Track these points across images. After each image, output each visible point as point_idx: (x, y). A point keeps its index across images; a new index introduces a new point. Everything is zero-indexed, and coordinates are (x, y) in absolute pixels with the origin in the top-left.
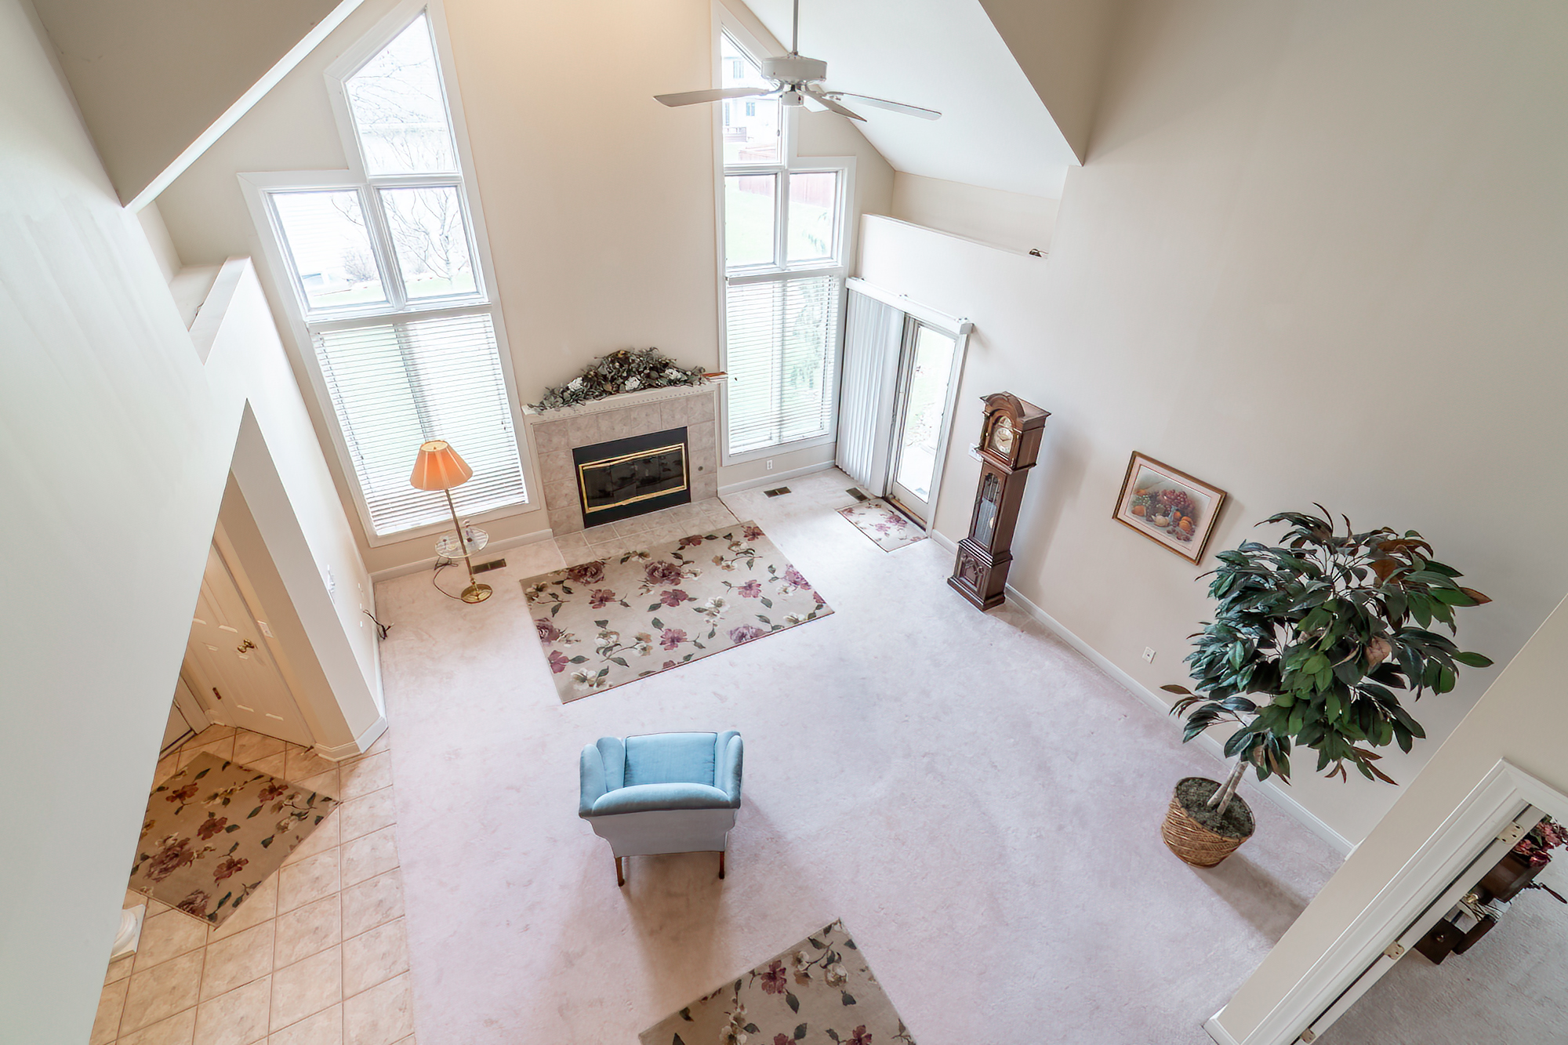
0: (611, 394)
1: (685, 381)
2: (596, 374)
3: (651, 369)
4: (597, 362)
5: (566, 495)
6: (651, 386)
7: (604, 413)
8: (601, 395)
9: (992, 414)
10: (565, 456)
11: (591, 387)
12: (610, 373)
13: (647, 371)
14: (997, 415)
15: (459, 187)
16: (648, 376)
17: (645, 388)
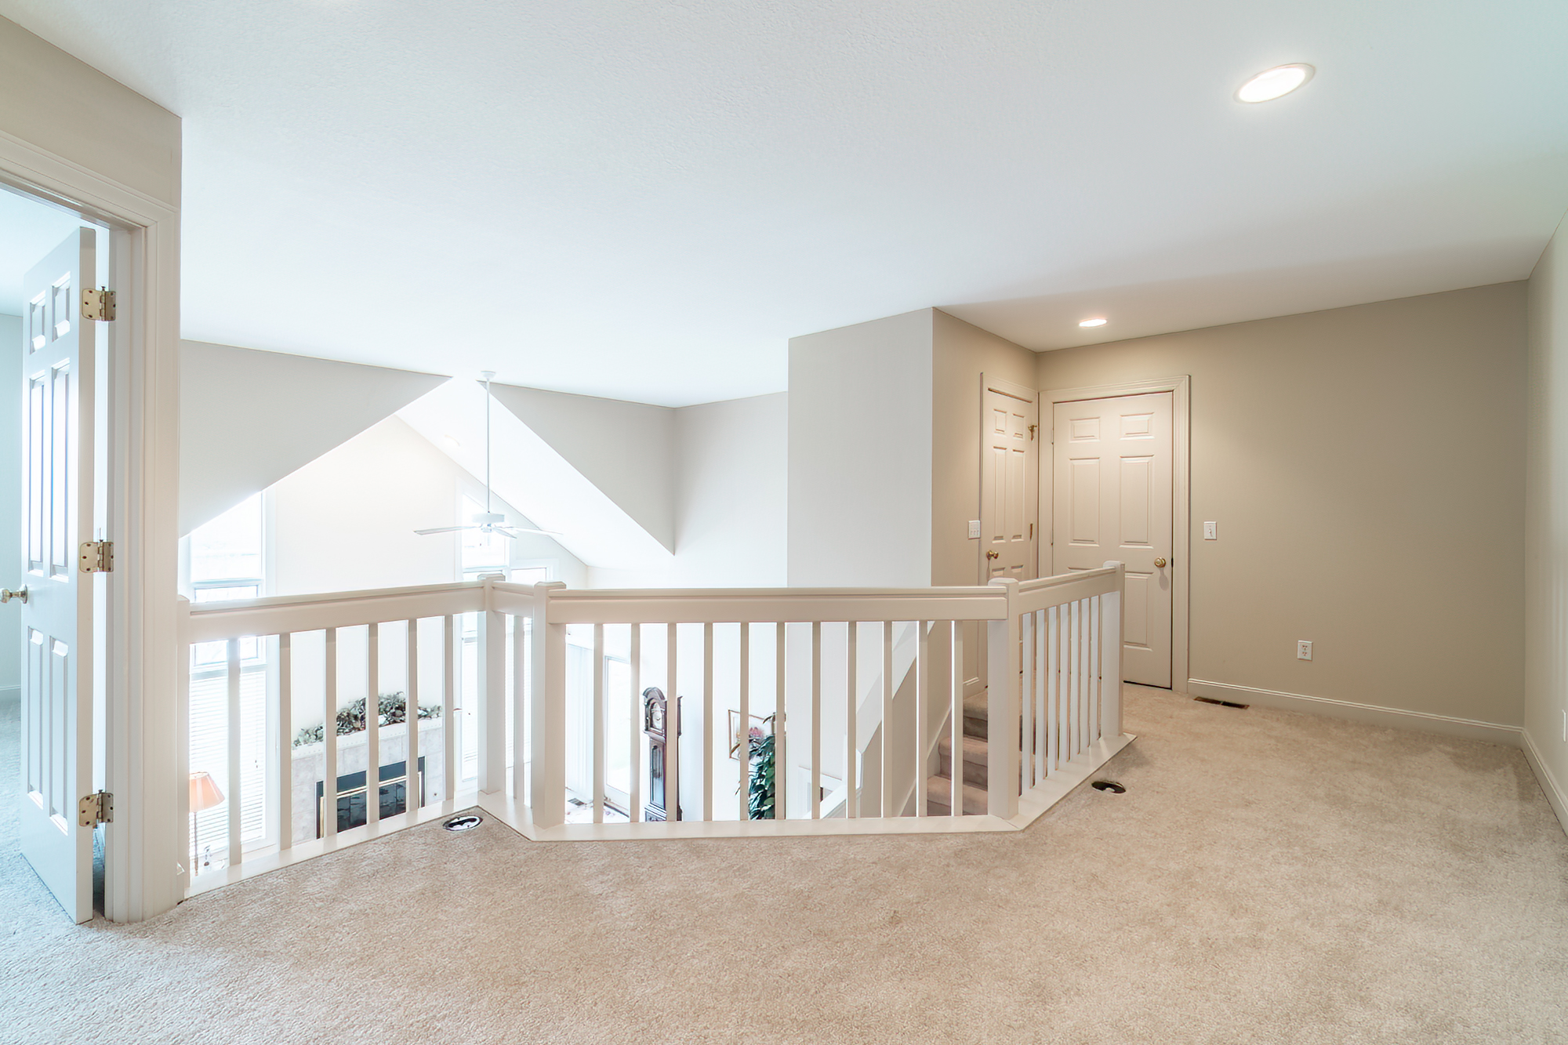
0: (359, 730)
1: (425, 716)
2: (348, 715)
3: (397, 708)
4: (350, 706)
5: (304, 827)
6: (395, 722)
7: (351, 748)
8: (350, 731)
9: (648, 703)
10: (309, 790)
11: (342, 726)
12: (360, 713)
13: (393, 710)
14: (652, 702)
15: (259, 586)
16: (394, 714)
17: (390, 724)
